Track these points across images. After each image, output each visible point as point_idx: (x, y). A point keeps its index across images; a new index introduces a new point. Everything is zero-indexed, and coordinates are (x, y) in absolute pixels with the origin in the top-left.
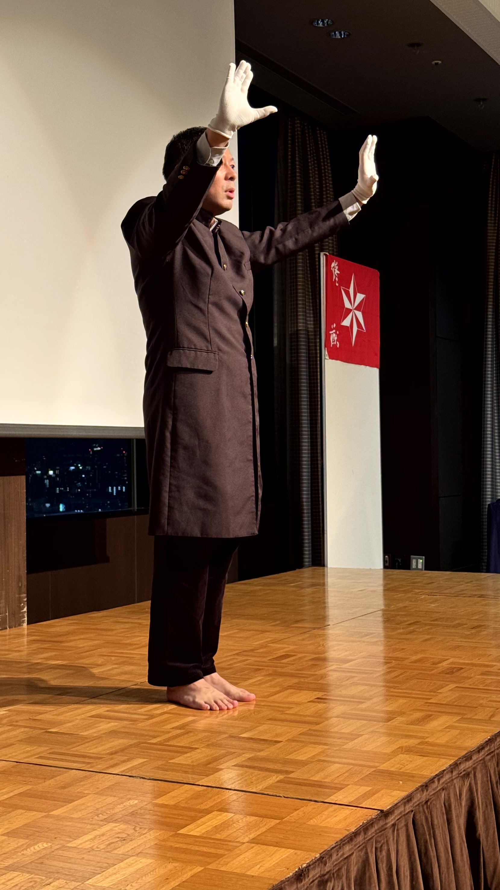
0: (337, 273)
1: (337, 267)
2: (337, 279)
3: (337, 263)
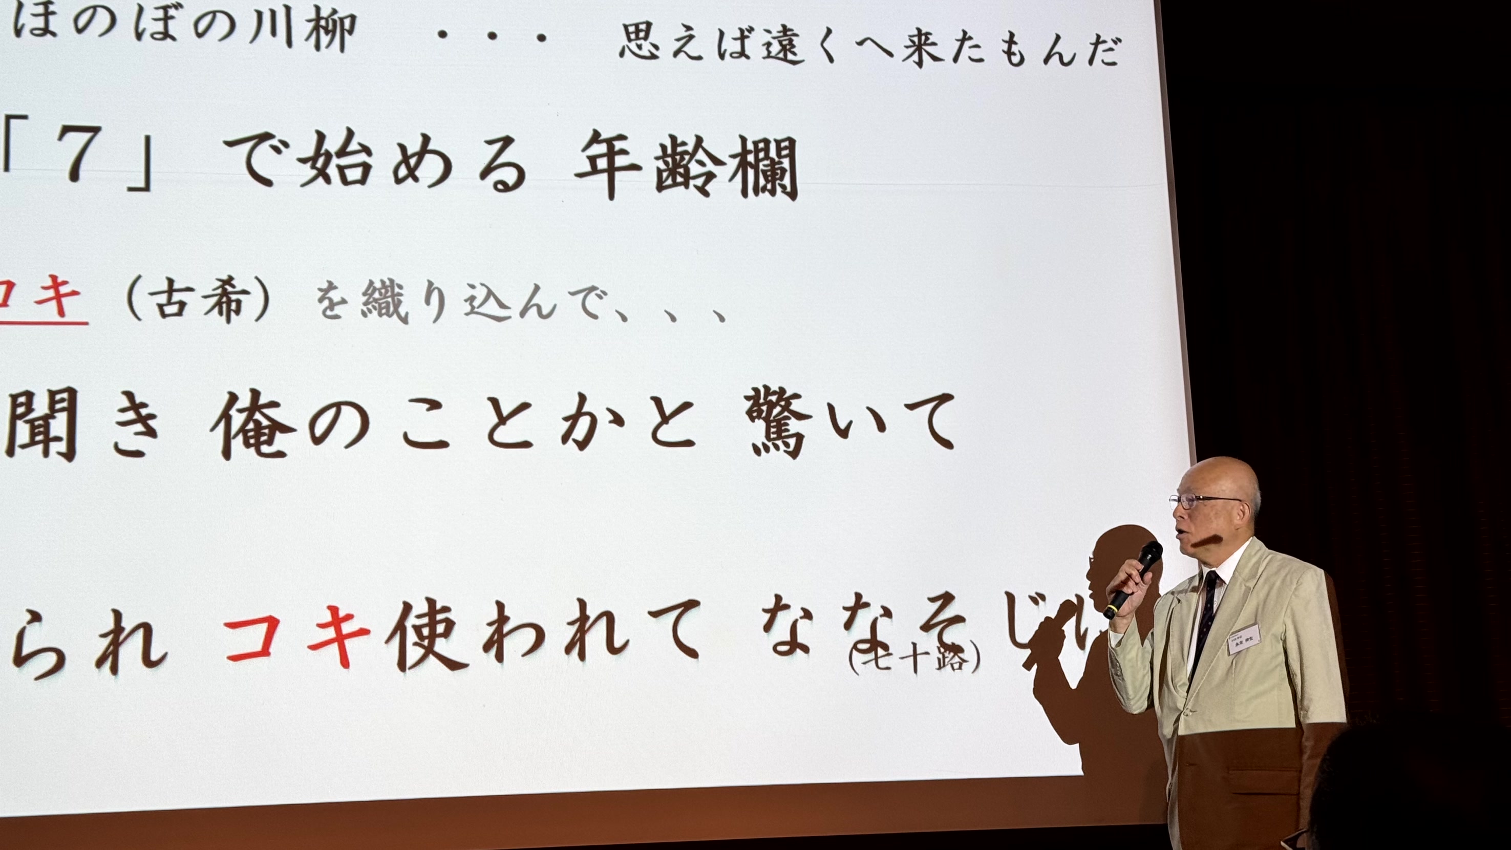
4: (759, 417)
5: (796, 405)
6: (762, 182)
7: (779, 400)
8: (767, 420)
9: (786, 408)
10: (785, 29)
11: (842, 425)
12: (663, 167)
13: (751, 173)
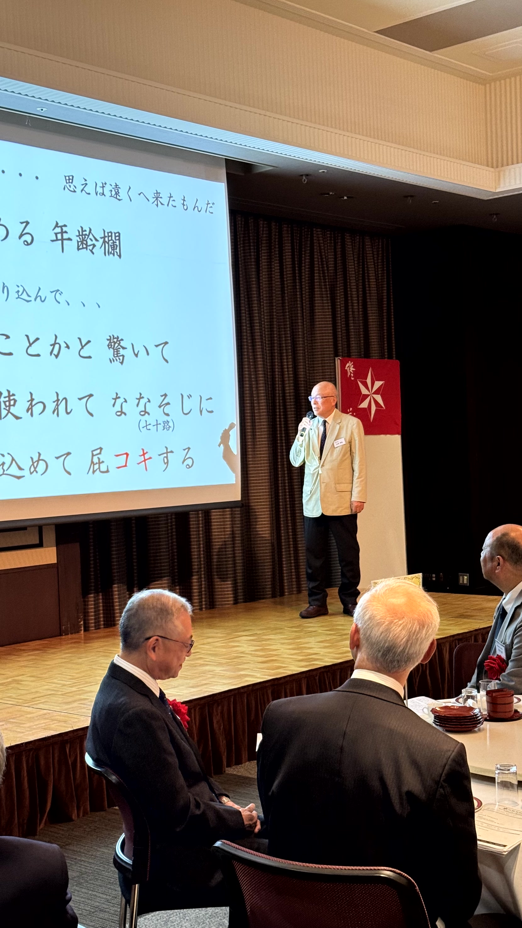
0: (353, 371)
1: (352, 366)
2: (352, 375)
3: (352, 363)
4: (111, 347)
5: (122, 343)
6: (110, 250)
7: (117, 341)
8: (113, 348)
9: (119, 344)
10: (116, 185)
11: (136, 353)
12: (79, 240)
13: (107, 245)
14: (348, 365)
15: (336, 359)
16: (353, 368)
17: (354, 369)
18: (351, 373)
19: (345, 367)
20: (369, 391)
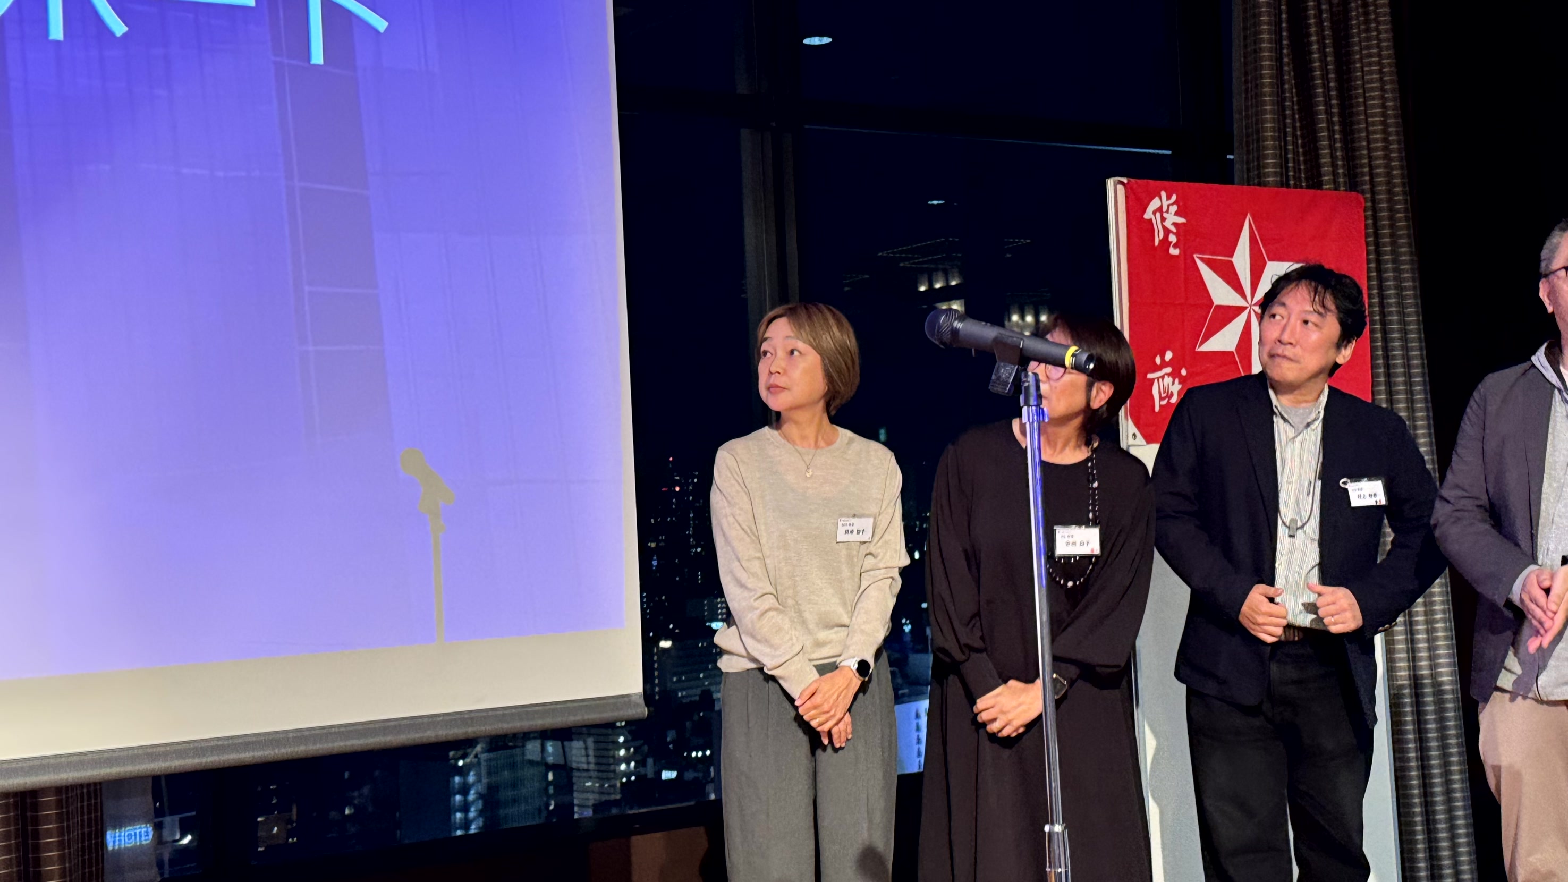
0: (1175, 224)
1: (1174, 209)
2: (1173, 238)
3: (1174, 198)
14: (1155, 204)
15: (1110, 183)
16: (1177, 214)
17: (1181, 220)
18: (1167, 232)
19: (1144, 211)
20: (1243, 295)
